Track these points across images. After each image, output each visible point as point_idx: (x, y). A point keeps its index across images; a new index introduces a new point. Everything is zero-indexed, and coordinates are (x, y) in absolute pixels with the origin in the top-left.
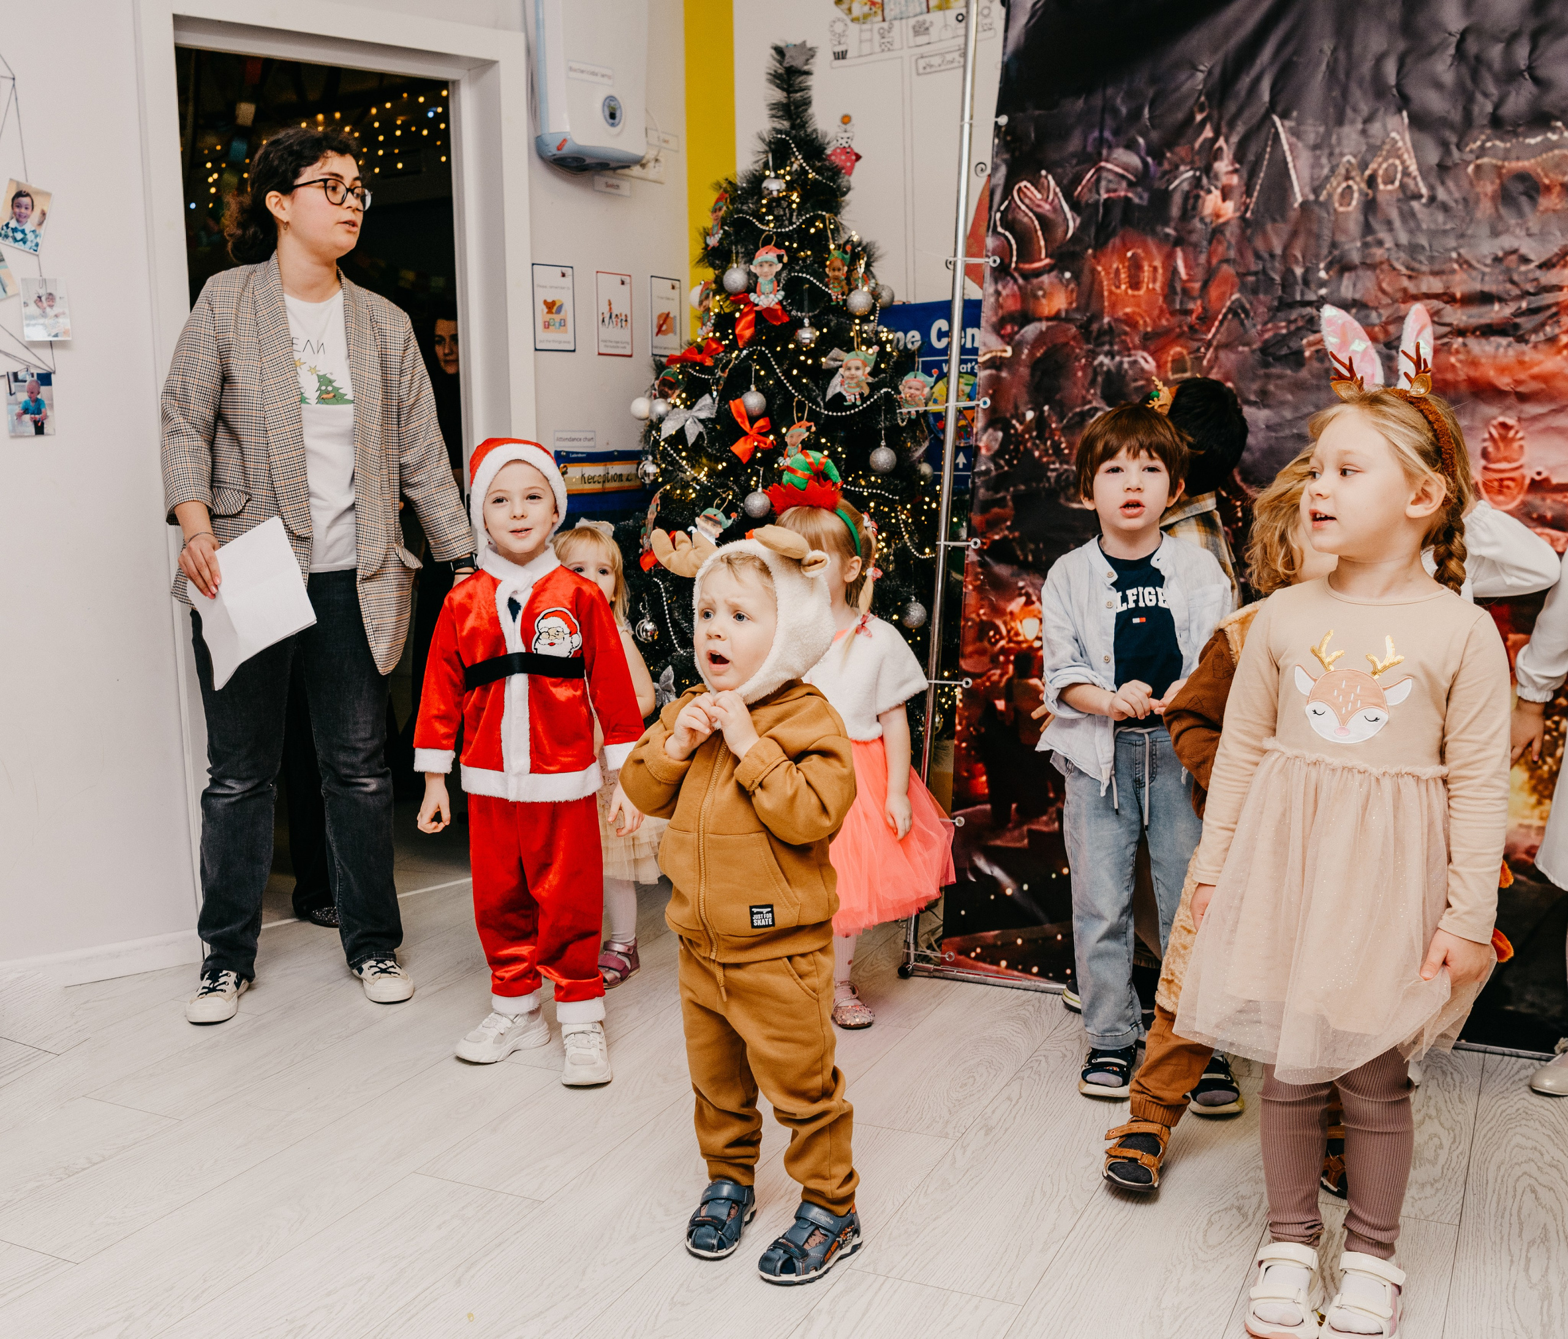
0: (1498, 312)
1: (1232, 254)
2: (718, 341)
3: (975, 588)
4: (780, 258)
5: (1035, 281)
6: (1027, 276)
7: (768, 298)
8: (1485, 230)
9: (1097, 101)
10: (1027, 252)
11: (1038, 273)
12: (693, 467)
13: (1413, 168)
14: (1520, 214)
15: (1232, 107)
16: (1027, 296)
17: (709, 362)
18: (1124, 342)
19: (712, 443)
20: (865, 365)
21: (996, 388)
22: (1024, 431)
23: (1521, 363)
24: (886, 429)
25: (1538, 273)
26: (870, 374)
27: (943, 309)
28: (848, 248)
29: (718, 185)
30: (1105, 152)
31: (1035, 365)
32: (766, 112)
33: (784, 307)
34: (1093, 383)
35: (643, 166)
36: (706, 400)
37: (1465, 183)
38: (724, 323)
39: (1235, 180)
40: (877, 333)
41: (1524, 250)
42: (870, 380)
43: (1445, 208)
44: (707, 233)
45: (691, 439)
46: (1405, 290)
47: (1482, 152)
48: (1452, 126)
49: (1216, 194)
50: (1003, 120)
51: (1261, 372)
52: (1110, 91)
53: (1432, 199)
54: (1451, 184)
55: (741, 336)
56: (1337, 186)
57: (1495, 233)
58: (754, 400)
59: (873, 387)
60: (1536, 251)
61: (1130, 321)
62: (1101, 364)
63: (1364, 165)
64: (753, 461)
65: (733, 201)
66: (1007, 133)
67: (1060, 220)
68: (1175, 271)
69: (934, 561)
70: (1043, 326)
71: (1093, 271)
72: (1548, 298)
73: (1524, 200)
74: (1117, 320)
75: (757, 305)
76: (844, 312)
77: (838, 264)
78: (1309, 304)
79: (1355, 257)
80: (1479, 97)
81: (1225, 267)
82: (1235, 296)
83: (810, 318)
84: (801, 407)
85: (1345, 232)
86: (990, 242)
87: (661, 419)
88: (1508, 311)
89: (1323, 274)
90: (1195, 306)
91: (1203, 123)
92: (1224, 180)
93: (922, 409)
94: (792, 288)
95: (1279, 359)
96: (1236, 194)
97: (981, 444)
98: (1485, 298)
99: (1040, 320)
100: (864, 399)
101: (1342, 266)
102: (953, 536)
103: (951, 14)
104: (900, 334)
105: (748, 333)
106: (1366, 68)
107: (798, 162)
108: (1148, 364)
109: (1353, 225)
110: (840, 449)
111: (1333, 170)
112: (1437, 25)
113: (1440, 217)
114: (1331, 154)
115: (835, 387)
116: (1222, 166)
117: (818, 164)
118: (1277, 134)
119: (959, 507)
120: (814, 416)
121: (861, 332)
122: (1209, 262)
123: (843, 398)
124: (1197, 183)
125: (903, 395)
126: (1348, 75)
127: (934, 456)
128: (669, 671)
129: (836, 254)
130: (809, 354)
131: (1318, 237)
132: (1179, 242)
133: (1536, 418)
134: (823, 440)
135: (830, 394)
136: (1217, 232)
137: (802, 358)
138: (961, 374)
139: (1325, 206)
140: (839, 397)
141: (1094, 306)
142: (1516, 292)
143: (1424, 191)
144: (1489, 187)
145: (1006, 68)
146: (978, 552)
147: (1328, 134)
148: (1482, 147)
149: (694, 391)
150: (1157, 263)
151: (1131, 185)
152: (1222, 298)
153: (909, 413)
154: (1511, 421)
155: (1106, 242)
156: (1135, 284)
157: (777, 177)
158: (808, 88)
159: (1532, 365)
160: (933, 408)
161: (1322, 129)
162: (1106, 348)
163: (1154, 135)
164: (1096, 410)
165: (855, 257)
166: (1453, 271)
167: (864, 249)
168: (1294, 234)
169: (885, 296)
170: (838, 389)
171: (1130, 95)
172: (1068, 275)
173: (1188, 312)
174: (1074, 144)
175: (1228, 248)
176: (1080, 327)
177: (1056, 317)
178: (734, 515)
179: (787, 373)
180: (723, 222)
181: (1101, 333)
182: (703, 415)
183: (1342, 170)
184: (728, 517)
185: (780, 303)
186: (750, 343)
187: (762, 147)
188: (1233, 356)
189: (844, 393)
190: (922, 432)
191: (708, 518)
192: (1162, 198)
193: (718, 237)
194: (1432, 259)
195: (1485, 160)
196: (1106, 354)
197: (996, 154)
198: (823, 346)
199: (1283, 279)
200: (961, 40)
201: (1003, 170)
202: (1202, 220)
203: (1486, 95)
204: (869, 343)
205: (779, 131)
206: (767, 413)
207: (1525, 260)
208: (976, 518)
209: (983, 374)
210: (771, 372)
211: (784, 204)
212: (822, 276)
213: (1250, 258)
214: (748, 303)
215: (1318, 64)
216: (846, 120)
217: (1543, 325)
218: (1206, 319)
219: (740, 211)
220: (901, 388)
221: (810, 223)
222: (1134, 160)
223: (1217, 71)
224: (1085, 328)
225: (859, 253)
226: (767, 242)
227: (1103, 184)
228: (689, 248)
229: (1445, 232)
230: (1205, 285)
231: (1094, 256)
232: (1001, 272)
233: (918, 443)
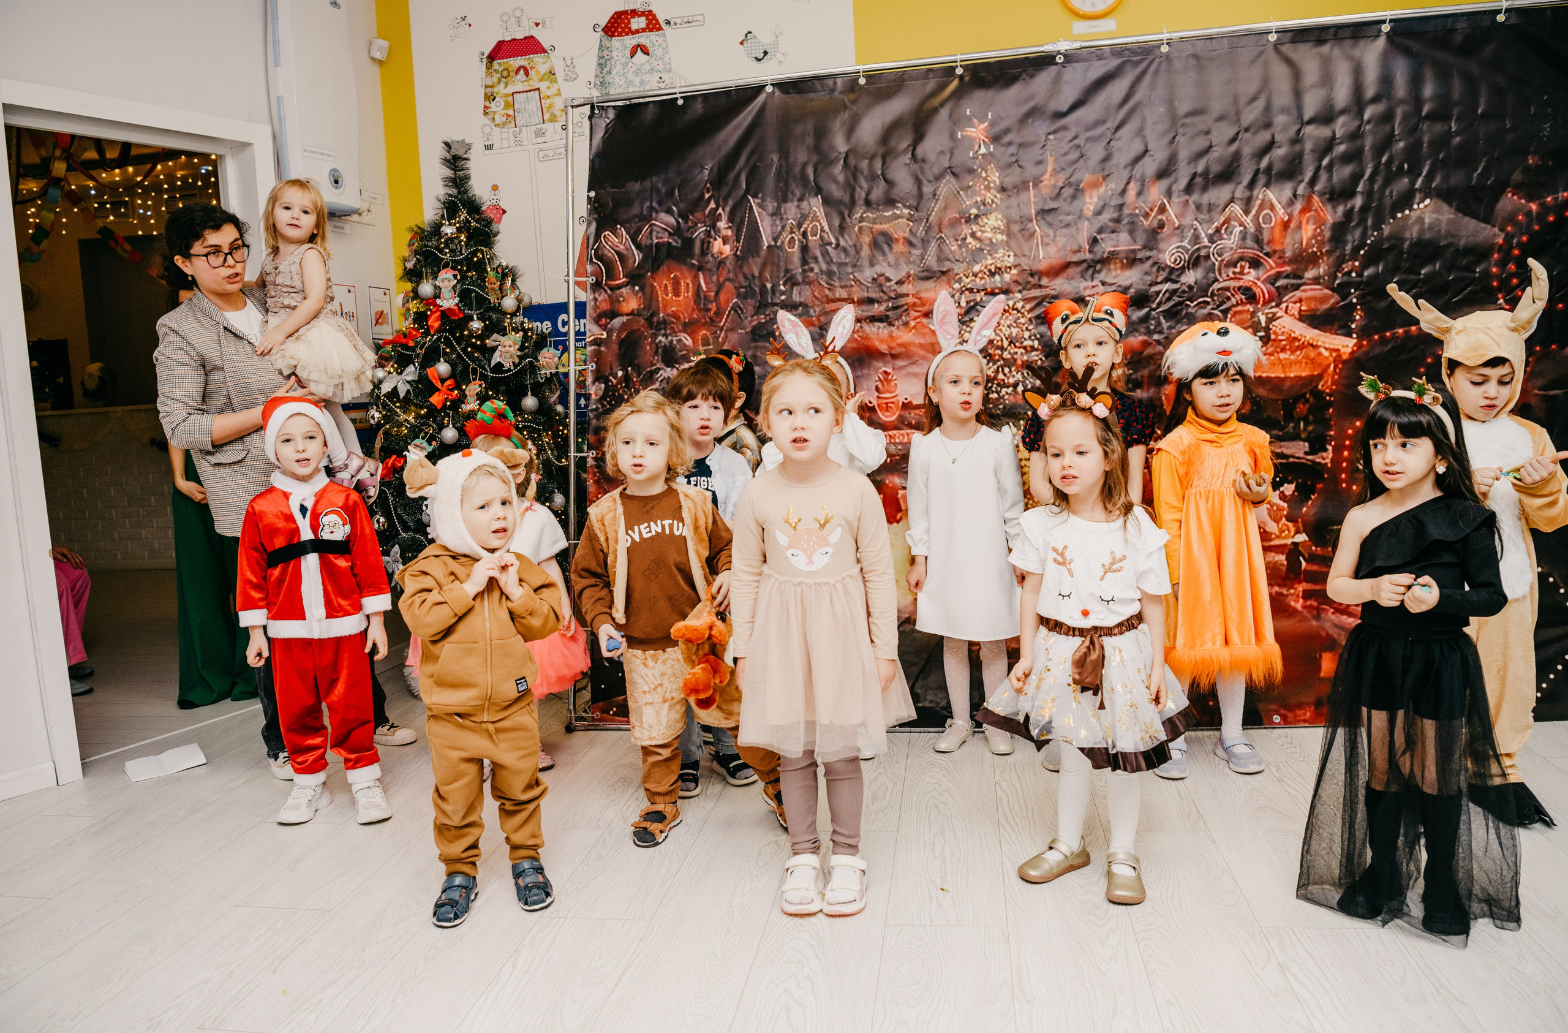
0: (877, 309)
1: (731, 275)
2: (417, 330)
3: (595, 482)
4: (455, 276)
5: (618, 292)
6: (612, 289)
7: (449, 301)
8: (866, 263)
9: (647, 184)
10: (611, 274)
11: (619, 287)
12: (404, 412)
13: (826, 227)
14: (884, 254)
15: (725, 191)
16: (614, 301)
17: (411, 344)
18: (672, 328)
19: (416, 396)
20: (515, 344)
21: (598, 357)
22: (617, 383)
23: (891, 337)
24: (531, 384)
25: (895, 287)
26: (519, 350)
27: (563, 307)
28: (500, 270)
29: (411, 229)
30: (654, 215)
31: (622, 343)
32: (440, 184)
33: (459, 308)
34: (656, 353)
35: (360, 214)
36: (411, 368)
37: (854, 236)
38: (420, 318)
39: (729, 233)
40: (522, 323)
41: (887, 274)
42: (519, 353)
43: (845, 250)
44: (405, 260)
45: (402, 395)
46: (827, 296)
47: (862, 219)
48: (845, 205)
49: (720, 240)
50: (592, 194)
51: (753, 345)
52: (654, 179)
53: (838, 245)
54: (847, 237)
55: (432, 327)
56: (786, 237)
57: (872, 265)
58: (443, 368)
59: (521, 358)
60: (894, 276)
61: (675, 315)
62: (660, 342)
63: (800, 225)
64: (444, 407)
65: (421, 239)
66: (595, 202)
67: (630, 255)
68: (699, 285)
69: (567, 467)
70: (625, 319)
71: (652, 286)
72: (902, 301)
73: (885, 247)
74: (668, 315)
75: (442, 306)
76: (499, 310)
77: (494, 280)
78: (776, 304)
79: (800, 278)
80: (858, 190)
81: (728, 283)
82: (735, 300)
83: (477, 315)
84: (474, 371)
85: (792, 263)
86: (589, 268)
87: (381, 382)
88: (883, 308)
89: (782, 287)
90: (713, 307)
91: (709, 200)
92: (724, 232)
93: (554, 371)
94: (464, 296)
95: (761, 337)
96: (731, 241)
97: (592, 392)
98: (870, 301)
99: (622, 315)
100: (516, 366)
101: (792, 282)
102: (579, 449)
103: (558, 125)
104: (538, 324)
105: (437, 325)
106: (797, 170)
107: (463, 215)
108: (689, 342)
109: (796, 259)
111: (783, 227)
112: (833, 148)
113: (843, 256)
114: (782, 219)
115: (496, 358)
116: (722, 224)
117: (477, 217)
118: (751, 206)
119: (581, 431)
120: (483, 377)
121: (511, 323)
122: (718, 280)
123: (502, 365)
124: (708, 234)
125: (541, 363)
126: (787, 173)
127: (564, 400)
128: (397, 548)
129: (491, 274)
130: (478, 337)
131: (778, 266)
132: (700, 268)
133: (901, 368)
135: (493, 363)
136: (721, 263)
137: (474, 340)
138: (577, 348)
139: (781, 248)
140: (499, 365)
141: (654, 308)
142: (885, 297)
143: (833, 240)
144: (866, 239)
145: (592, 162)
146: (595, 459)
147: (779, 208)
148: (861, 216)
149: (403, 362)
150: (688, 281)
151: (670, 234)
152: (728, 301)
153: (546, 373)
154: (889, 370)
155: (658, 269)
156: (677, 293)
157: (450, 225)
158: (468, 169)
159: (897, 338)
160: (561, 370)
161: (775, 204)
162: (663, 332)
163: (682, 205)
164: (659, 369)
165: (504, 276)
166: (852, 286)
167: (510, 270)
168: (764, 265)
169: (526, 301)
170: (498, 360)
171: (665, 182)
172: (637, 288)
173: (709, 310)
174: (635, 210)
175: (729, 271)
176: (646, 320)
177: (632, 313)
178: (434, 443)
179: (464, 350)
180: (416, 253)
181: (659, 323)
182: (409, 378)
183: (788, 228)
184: (430, 445)
185: (457, 305)
186: (439, 330)
187: (440, 205)
188: (736, 336)
189: (503, 362)
190: (555, 385)
191: (416, 446)
192: (688, 243)
193: (413, 262)
194: (840, 279)
195: (864, 224)
196: (663, 335)
197: (590, 214)
198: (488, 331)
199: (761, 290)
200: (564, 141)
201: (594, 225)
202: (713, 256)
203: (861, 188)
204: (516, 330)
205: (451, 196)
206: (452, 375)
207: (889, 280)
208: (591, 437)
209: (590, 349)
210: (453, 350)
211: (456, 241)
212: (483, 288)
213: (741, 277)
214: (436, 305)
215: (772, 167)
216: (495, 188)
217: (901, 316)
218: (719, 313)
219: (426, 246)
220: (539, 358)
221: (474, 254)
222: (672, 220)
223: (716, 169)
224: (649, 320)
225: (507, 274)
226: (446, 266)
227: (654, 233)
228: (394, 270)
229: (846, 264)
230: (717, 293)
231: (652, 276)
232: (597, 286)
233: (553, 392)
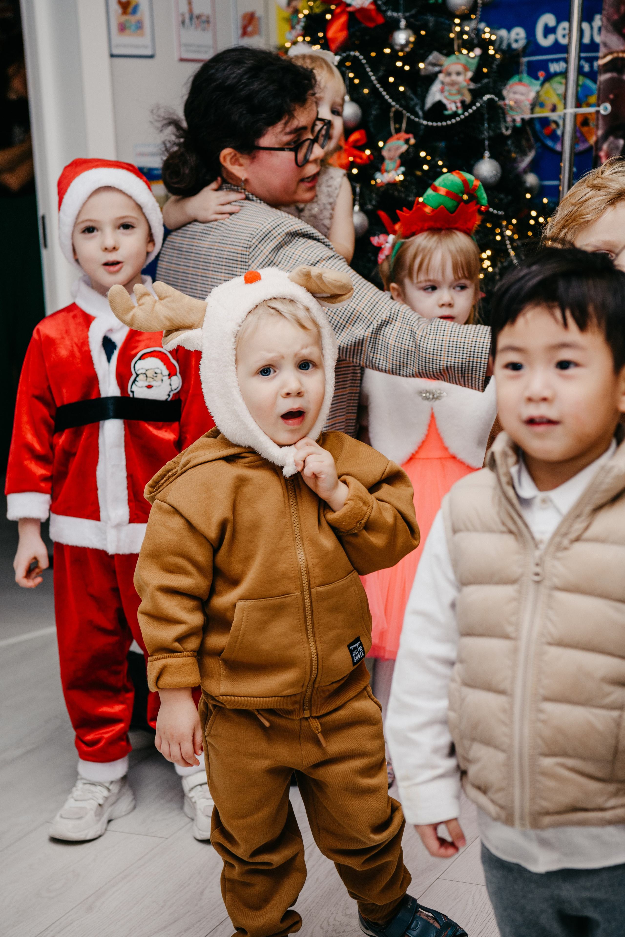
20: (466, 69)
21: (617, 92)
24: (490, 139)
33: (378, 7)
38: (315, 25)
40: (478, 32)
55: (334, 40)
75: (349, 5)
76: (443, 11)
83: (405, 18)
84: (398, 117)
93: (528, 116)
104: (503, 32)
105: (340, 37)
110: (440, 163)
120: (412, 128)
121: (462, 32)
125: (507, 102)
130: (407, 59)
134: (423, 154)
135: (430, 102)
137: (399, 64)
140: (440, 106)
153: (514, 121)
179: (383, 81)
185: (375, 2)
186: (342, 48)
189: (445, 101)
190: (528, 140)
198: (422, 48)
204: (470, 46)
209: (603, 77)
210: (366, 81)
214: (339, 3)
220: (505, 93)
233: (524, 154)
